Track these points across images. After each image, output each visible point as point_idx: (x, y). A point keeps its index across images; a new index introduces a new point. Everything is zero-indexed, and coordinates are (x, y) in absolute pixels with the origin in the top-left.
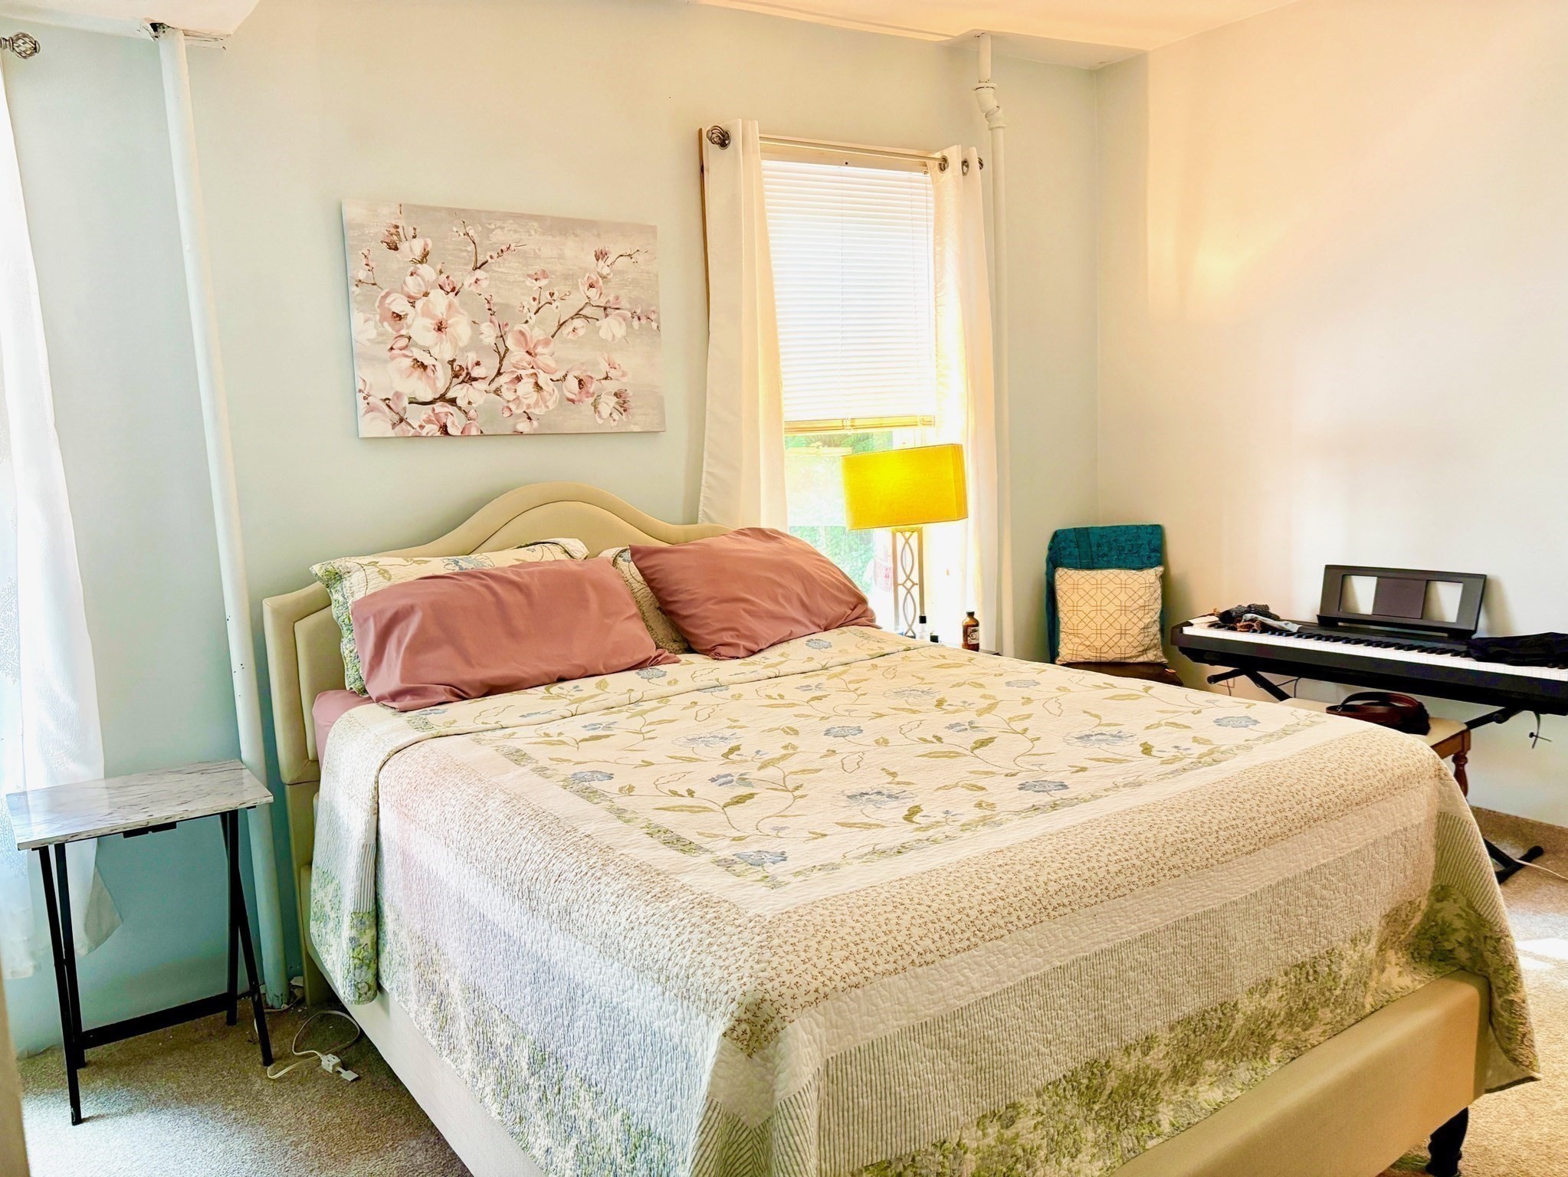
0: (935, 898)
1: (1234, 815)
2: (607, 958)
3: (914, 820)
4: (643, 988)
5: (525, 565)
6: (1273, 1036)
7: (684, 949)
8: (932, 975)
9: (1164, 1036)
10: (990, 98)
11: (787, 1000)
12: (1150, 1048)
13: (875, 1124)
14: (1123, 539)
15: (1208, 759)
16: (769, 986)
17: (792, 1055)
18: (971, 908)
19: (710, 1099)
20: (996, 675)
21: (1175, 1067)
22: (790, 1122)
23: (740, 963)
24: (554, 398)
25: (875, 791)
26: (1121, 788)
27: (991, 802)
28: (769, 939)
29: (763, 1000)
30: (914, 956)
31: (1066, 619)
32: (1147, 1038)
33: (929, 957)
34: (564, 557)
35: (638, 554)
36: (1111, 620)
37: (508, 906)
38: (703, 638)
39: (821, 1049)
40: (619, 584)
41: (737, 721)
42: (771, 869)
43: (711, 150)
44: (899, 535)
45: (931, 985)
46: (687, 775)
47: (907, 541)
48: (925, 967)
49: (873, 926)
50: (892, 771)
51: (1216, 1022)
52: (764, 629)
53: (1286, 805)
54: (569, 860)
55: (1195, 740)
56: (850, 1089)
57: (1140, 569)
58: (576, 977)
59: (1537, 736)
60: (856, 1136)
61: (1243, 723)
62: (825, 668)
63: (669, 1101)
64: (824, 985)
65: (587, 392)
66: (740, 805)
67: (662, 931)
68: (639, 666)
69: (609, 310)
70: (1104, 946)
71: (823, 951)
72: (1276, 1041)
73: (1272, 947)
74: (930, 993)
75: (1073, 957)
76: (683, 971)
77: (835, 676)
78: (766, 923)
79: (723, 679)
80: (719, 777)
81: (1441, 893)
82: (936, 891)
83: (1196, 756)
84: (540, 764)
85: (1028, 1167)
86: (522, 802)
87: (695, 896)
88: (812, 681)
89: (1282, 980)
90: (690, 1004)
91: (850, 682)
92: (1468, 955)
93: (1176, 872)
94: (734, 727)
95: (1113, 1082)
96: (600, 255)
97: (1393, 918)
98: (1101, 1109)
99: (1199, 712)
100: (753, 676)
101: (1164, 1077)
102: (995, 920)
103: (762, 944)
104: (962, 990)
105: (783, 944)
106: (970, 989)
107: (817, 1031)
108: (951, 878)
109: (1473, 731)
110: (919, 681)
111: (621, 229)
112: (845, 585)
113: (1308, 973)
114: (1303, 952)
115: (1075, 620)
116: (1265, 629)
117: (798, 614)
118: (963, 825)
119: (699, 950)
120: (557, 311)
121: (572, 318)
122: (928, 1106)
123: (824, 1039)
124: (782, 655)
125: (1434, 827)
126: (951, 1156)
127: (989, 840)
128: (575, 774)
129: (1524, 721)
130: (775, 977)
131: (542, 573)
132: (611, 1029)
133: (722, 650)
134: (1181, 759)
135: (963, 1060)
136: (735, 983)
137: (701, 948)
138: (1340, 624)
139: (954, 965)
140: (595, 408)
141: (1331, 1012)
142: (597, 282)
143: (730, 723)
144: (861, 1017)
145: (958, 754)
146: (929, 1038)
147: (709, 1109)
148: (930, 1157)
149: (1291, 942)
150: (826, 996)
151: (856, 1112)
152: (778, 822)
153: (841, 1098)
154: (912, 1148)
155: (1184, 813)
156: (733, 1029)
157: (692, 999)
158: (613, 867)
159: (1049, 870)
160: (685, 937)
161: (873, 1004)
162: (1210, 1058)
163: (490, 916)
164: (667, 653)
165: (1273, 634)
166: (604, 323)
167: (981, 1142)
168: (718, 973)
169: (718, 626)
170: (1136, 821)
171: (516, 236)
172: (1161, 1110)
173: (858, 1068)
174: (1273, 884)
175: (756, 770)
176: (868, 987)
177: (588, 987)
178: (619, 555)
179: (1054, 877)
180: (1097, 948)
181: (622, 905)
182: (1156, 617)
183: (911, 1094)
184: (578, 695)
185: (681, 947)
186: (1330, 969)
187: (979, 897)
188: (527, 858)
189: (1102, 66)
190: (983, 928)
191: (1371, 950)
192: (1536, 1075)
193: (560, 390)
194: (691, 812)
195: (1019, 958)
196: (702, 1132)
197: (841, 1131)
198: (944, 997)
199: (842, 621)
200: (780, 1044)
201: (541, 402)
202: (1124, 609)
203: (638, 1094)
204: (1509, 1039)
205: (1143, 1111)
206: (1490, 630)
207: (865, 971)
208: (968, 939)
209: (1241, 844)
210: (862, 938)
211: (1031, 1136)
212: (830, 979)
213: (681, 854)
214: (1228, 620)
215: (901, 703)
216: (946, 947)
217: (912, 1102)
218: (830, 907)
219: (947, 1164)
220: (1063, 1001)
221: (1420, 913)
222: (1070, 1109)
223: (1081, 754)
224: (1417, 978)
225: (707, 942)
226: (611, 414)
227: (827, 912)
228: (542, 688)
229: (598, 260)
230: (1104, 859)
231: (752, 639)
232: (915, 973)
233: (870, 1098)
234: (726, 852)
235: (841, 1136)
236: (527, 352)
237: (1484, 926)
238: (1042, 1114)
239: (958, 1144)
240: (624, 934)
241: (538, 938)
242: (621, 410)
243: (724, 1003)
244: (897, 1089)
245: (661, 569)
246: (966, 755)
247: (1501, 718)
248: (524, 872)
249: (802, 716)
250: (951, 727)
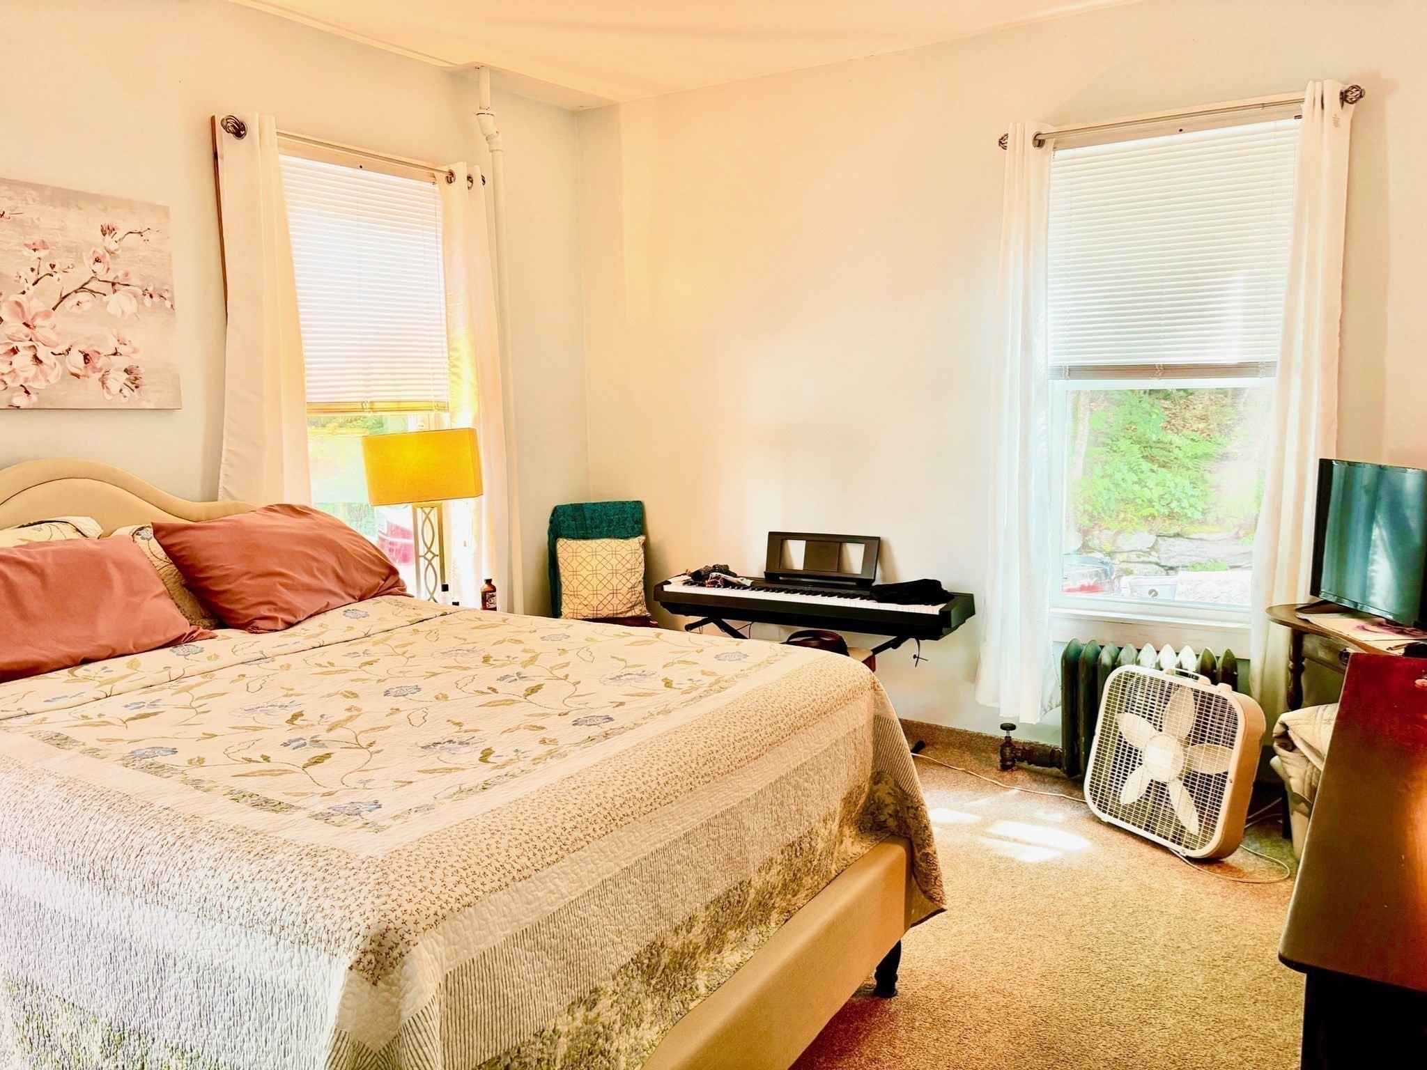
0: (525, 822)
1: (744, 729)
2: (206, 922)
3: (489, 760)
4: (252, 943)
5: (29, 546)
6: (773, 904)
7: (299, 897)
8: (530, 887)
9: (702, 915)
10: (490, 124)
11: (411, 926)
12: (692, 926)
13: (486, 1026)
14: (612, 512)
15: (716, 687)
16: (392, 916)
17: (418, 974)
18: (556, 826)
19: (338, 1031)
20: (530, 632)
21: (709, 939)
22: (418, 1035)
23: (361, 900)
24: (55, 372)
25: (446, 740)
26: (656, 716)
27: (553, 738)
28: (385, 876)
29: (387, 930)
30: (515, 873)
31: (567, 583)
32: (690, 918)
33: (526, 873)
34: (77, 536)
35: (159, 531)
36: (605, 582)
37: (74, 890)
38: (239, 614)
39: (442, 966)
40: (143, 563)
41: (291, 689)
42: (369, 817)
43: (226, 141)
44: (419, 510)
45: (530, 896)
46: (257, 743)
47: (427, 517)
48: (523, 881)
49: (477, 852)
50: (457, 721)
51: (737, 898)
52: (300, 601)
53: (779, 718)
54: (151, 834)
55: (703, 673)
56: (466, 998)
57: (627, 538)
58: (167, 948)
59: (918, 658)
60: (471, 1039)
61: (736, 657)
62: (367, 636)
63: (282, 1047)
64: (442, 908)
65: (94, 368)
66: (319, 764)
67: (272, 885)
68: (174, 643)
69: (117, 286)
70: (659, 846)
71: (437, 879)
72: (775, 908)
73: (773, 833)
74: (529, 903)
75: (636, 858)
76: (300, 917)
77: (381, 642)
78: (379, 862)
79: (267, 652)
80: (291, 741)
81: (877, 778)
82: (524, 816)
83: (707, 685)
84: (88, 747)
85: (607, 1041)
86: (80, 784)
87: (301, 848)
88: (359, 648)
89: (779, 858)
90: (309, 947)
91: (396, 647)
92: (896, 823)
93: (707, 779)
94: (291, 695)
95: (666, 959)
96: (107, 231)
97: (848, 801)
98: (657, 983)
99: (702, 651)
100: (298, 647)
101: (701, 948)
102: (576, 834)
103: (380, 881)
104: (553, 897)
105: (399, 878)
106: (559, 895)
107: (437, 949)
108: (535, 804)
109: (877, 656)
110: (463, 642)
111: (129, 205)
112: (376, 556)
113: (796, 849)
114: (793, 834)
115: (575, 583)
116: (727, 584)
117: (333, 586)
118: (533, 760)
119: (315, 896)
120: (58, 283)
121: (76, 292)
122: (530, 1001)
123: (444, 955)
124: (321, 626)
125: (871, 727)
126: (549, 1042)
127: (557, 771)
128: (133, 752)
129: (910, 646)
130: (397, 907)
131: (56, 553)
132: (212, 990)
133: (260, 624)
134: (696, 689)
135: (556, 958)
136: (357, 918)
137: (317, 894)
138: (781, 578)
139: (547, 876)
140: (103, 383)
141: (811, 879)
142: (104, 256)
143: (285, 692)
144: (473, 932)
145: (513, 702)
146: (529, 943)
147: (338, 1040)
148: (533, 1046)
149: (785, 827)
150: (444, 917)
151: (471, 1018)
152: (363, 776)
153: (458, 1008)
154: (516, 1042)
155: (708, 730)
156: (359, 962)
157: (311, 942)
158: (204, 834)
159: (614, 787)
160: (299, 886)
161: (483, 920)
162: (731, 929)
163: (49, 905)
164: (201, 630)
165: (733, 588)
166: (111, 298)
167: (570, 1026)
168: (338, 914)
169: (254, 600)
170: (674, 741)
171: (11, 204)
172: (698, 977)
173: (473, 978)
174: (773, 781)
175: (325, 732)
176: (478, 905)
177: (181, 955)
178: (137, 532)
179: (619, 793)
180: (653, 849)
181: (222, 867)
182: (641, 578)
183: (516, 993)
184: (107, 676)
185: (295, 896)
186: (810, 845)
187: (562, 817)
188: (97, 838)
189: (581, 109)
190: (567, 842)
191: (835, 826)
192: (944, 907)
193: (63, 363)
194: (272, 775)
195: (596, 864)
196: (332, 1064)
197: (458, 1037)
198: (540, 905)
199: (375, 592)
200: (405, 967)
201: (40, 376)
202: (615, 572)
203: (245, 1048)
204: (926, 882)
205: (685, 980)
206: (883, 579)
207: (475, 891)
208: (556, 853)
209: (751, 751)
210: (469, 863)
211: (609, 1013)
212: (446, 902)
213: (274, 814)
214: (698, 578)
215: (450, 662)
216: (540, 862)
217: (517, 1000)
218: (434, 841)
219: (545, 1050)
220: (629, 896)
221: (864, 795)
222: (636, 985)
223: (618, 691)
224: (864, 845)
225: (323, 887)
226: (121, 391)
227: (433, 846)
228: (65, 671)
229: (104, 235)
230: (654, 774)
231: (290, 611)
232: (516, 887)
233: (482, 1003)
234: (321, 807)
235: (458, 1042)
236: (25, 324)
237: (907, 799)
238: (617, 993)
239: (554, 1031)
240: (227, 894)
241: (117, 915)
242: (133, 386)
243: (347, 939)
244: (505, 991)
245: (189, 547)
246: (520, 702)
247: (895, 645)
248: (95, 853)
249: (358, 680)
250: (502, 679)
